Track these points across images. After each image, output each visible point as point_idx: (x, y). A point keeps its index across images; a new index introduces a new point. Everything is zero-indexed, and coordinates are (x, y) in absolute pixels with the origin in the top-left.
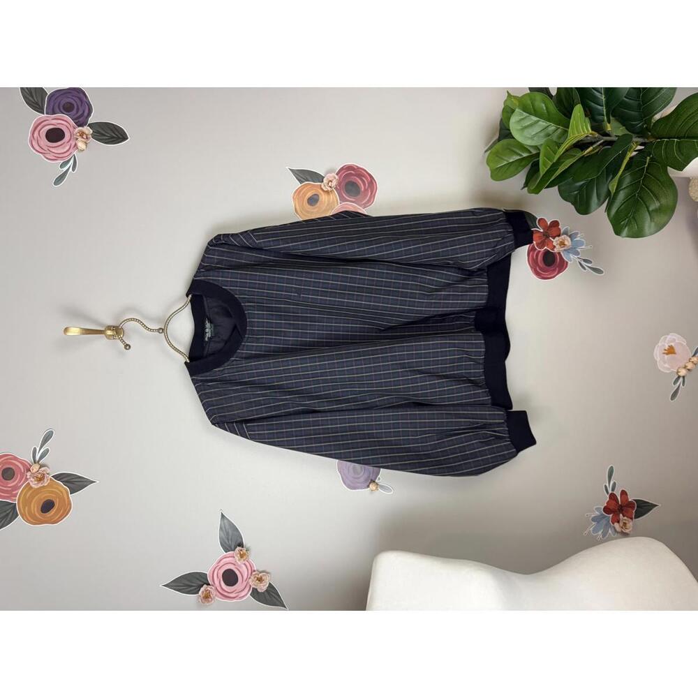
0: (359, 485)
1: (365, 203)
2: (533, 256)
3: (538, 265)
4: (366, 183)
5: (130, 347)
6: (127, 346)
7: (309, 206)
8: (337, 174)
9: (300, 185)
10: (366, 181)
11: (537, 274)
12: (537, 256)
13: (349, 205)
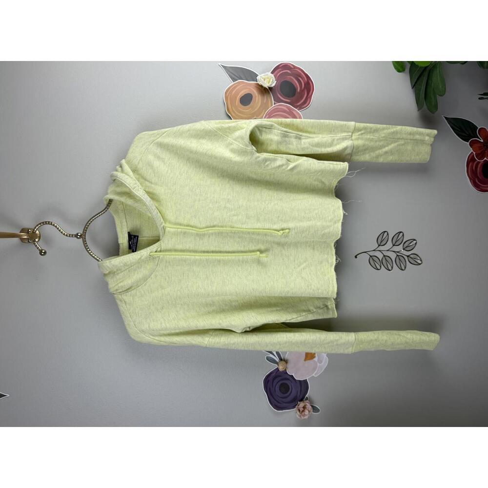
0: (285, 405)
1: (300, 104)
2: (472, 166)
3: (478, 177)
4: (303, 84)
5: (45, 253)
6: (42, 253)
7: (243, 106)
8: (272, 73)
9: (233, 83)
10: (302, 81)
11: (476, 185)
12: (476, 167)
13: (284, 106)
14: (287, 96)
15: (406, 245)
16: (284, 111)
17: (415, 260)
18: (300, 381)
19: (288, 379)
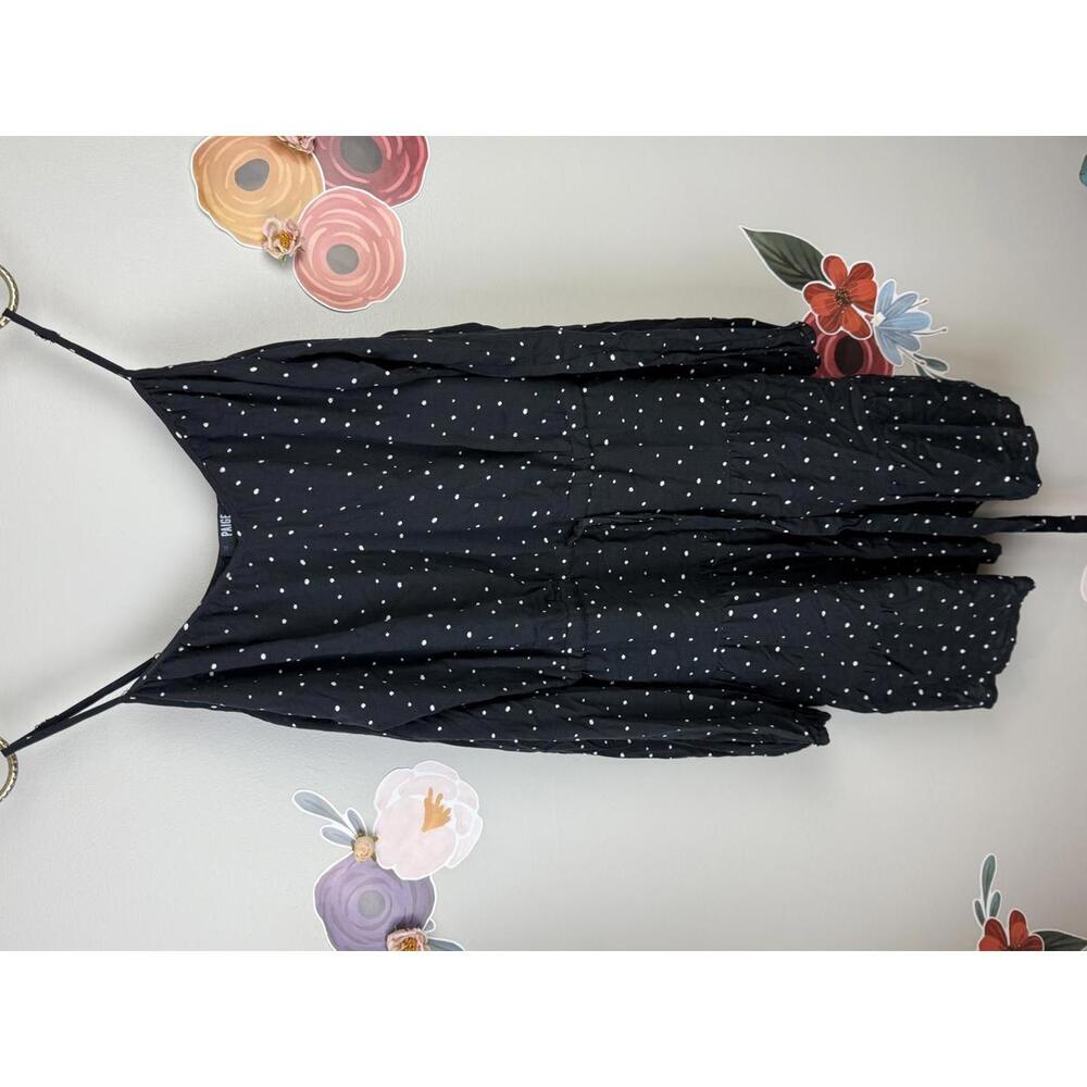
1: (394, 192)
4: (400, 141)
13: (353, 194)
14: (358, 169)
16: (354, 207)
18: (411, 882)
19: (382, 881)
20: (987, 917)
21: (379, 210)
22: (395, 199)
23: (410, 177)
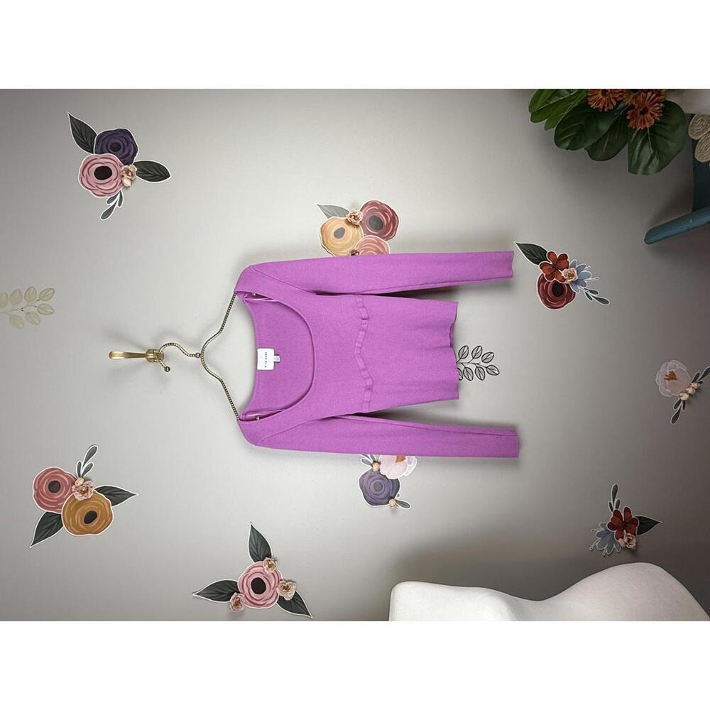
0: (379, 501)
1: (388, 236)
2: (543, 286)
4: (389, 218)
5: (169, 369)
6: (167, 369)
8: (362, 209)
9: (327, 219)
10: (388, 216)
11: (547, 303)
12: (547, 287)
13: (373, 238)
14: (376, 229)
15: (484, 358)
16: (373, 242)
17: (493, 371)
18: (392, 480)
19: (381, 479)
20: (614, 509)
21: (382, 243)
22: (387, 238)
23: (392, 231)
